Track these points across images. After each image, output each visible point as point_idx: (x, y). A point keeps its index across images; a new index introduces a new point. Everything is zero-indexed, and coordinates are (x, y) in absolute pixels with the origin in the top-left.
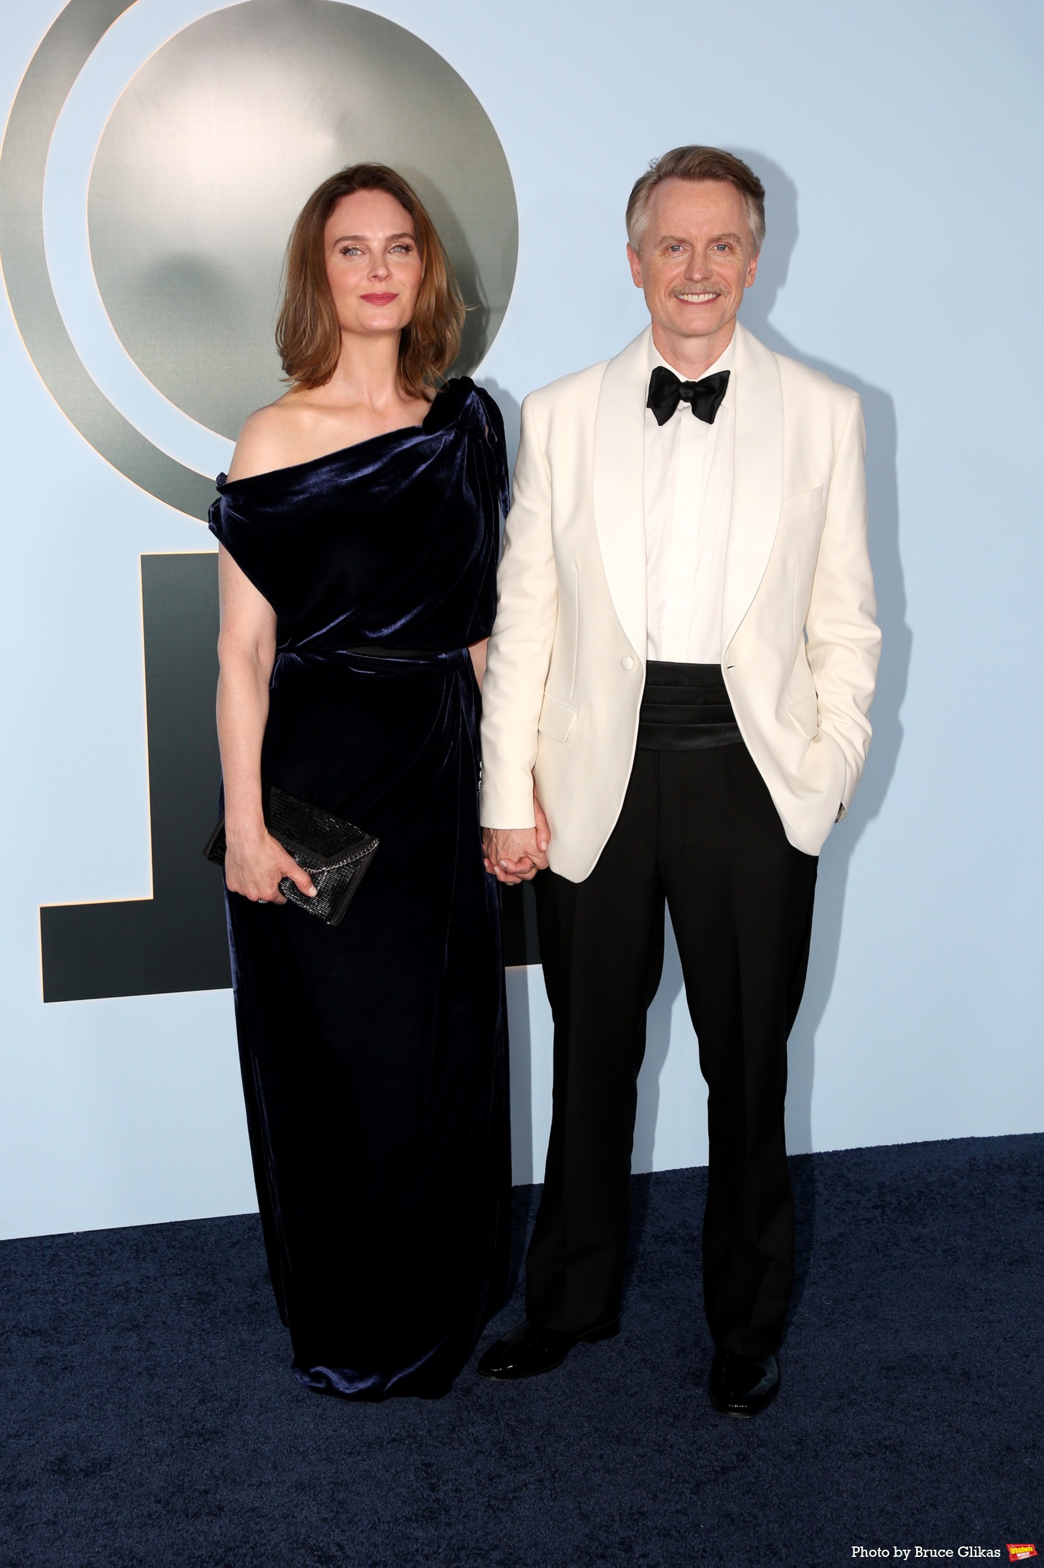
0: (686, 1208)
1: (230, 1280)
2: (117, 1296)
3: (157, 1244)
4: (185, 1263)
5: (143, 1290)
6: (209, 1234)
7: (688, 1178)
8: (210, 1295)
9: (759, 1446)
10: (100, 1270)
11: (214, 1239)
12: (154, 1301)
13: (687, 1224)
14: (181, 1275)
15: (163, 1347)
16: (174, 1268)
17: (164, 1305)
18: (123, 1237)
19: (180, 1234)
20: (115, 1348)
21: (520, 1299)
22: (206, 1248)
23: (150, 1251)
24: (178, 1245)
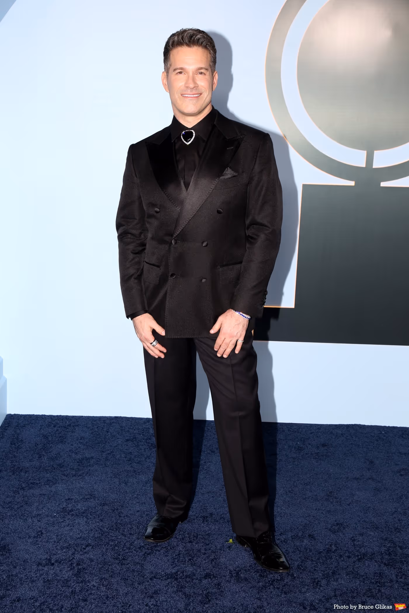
1: (310, 444)
6: (303, 428)
8: (302, 448)
14: (293, 440)
22: (302, 433)
24: (292, 431)
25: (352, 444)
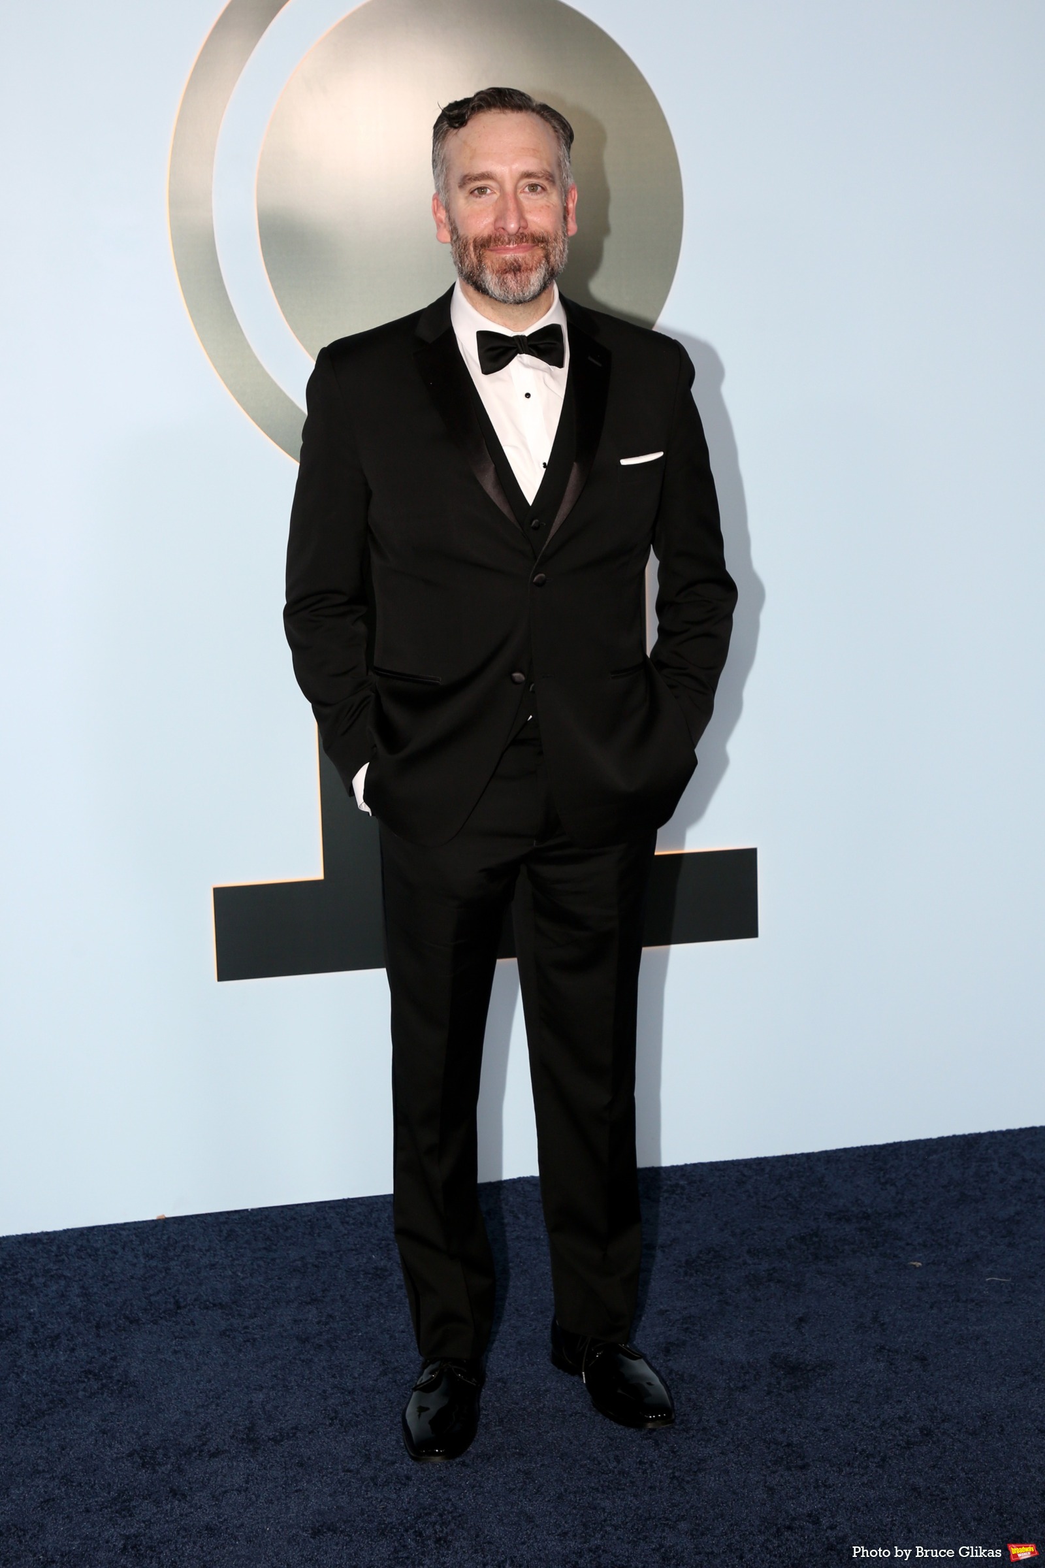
0: (858, 1186)
2: (294, 1270)
3: (330, 1220)
4: (359, 1239)
5: (320, 1265)
7: (859, 1156)
8: (386, 1270)
9: (943, 1421)
10: (276, 1245)
11: (387, 1215)
12: (331, 1276)
13: (859, 1202)
14: (356, 1250)
15: (342, 1320)
16: (349, 1243)
17: (342, 1279)
18: (296, 1213)
19: (352, 1210)
20: (295, 1321)
21: (695, 1275)
22: (379, 1224)
23: (324, 1227)
24: (352, 1221)
25: (518, 1237)
